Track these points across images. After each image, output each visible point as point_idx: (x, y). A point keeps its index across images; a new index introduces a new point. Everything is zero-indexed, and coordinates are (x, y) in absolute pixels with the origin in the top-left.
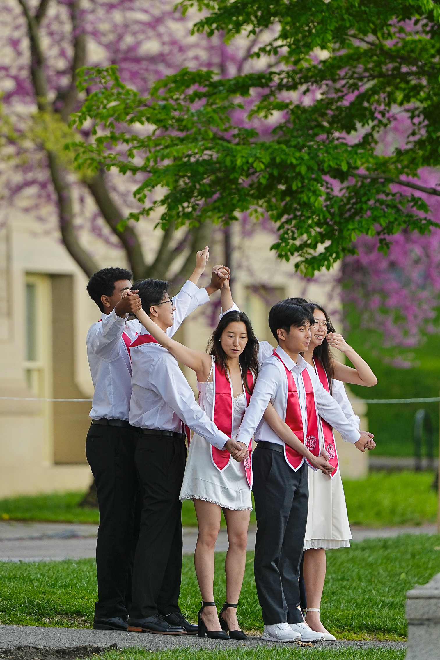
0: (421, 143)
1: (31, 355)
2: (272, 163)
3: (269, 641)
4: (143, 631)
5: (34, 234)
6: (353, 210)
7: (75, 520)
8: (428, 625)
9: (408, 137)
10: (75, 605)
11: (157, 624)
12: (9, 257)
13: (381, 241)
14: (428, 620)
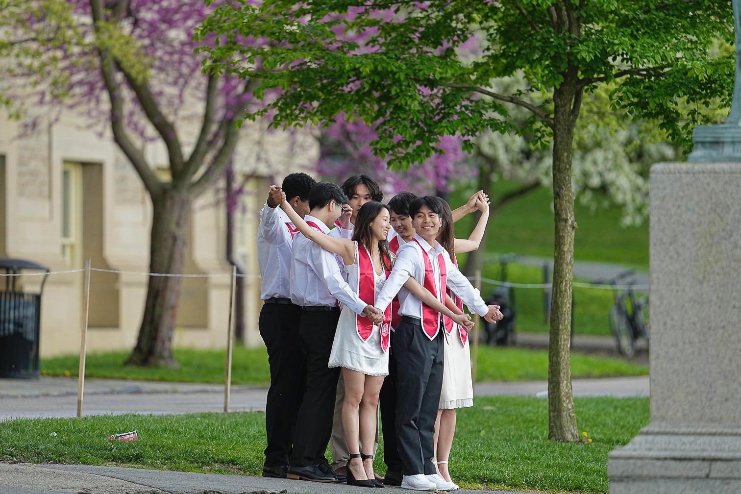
0: (495, 58)
1: (65, 233)
2: (375, 72)
3: (408, 489)
4: (301, 479)
5: (79, 128)
6: (441, 115)
7: (128, 377)
8: (628, 482)
9: (483, 51)
10: (229, 455)
11: (313, 473)
12: (50, 147)
13: (465, 142)
14: (627, 477)
